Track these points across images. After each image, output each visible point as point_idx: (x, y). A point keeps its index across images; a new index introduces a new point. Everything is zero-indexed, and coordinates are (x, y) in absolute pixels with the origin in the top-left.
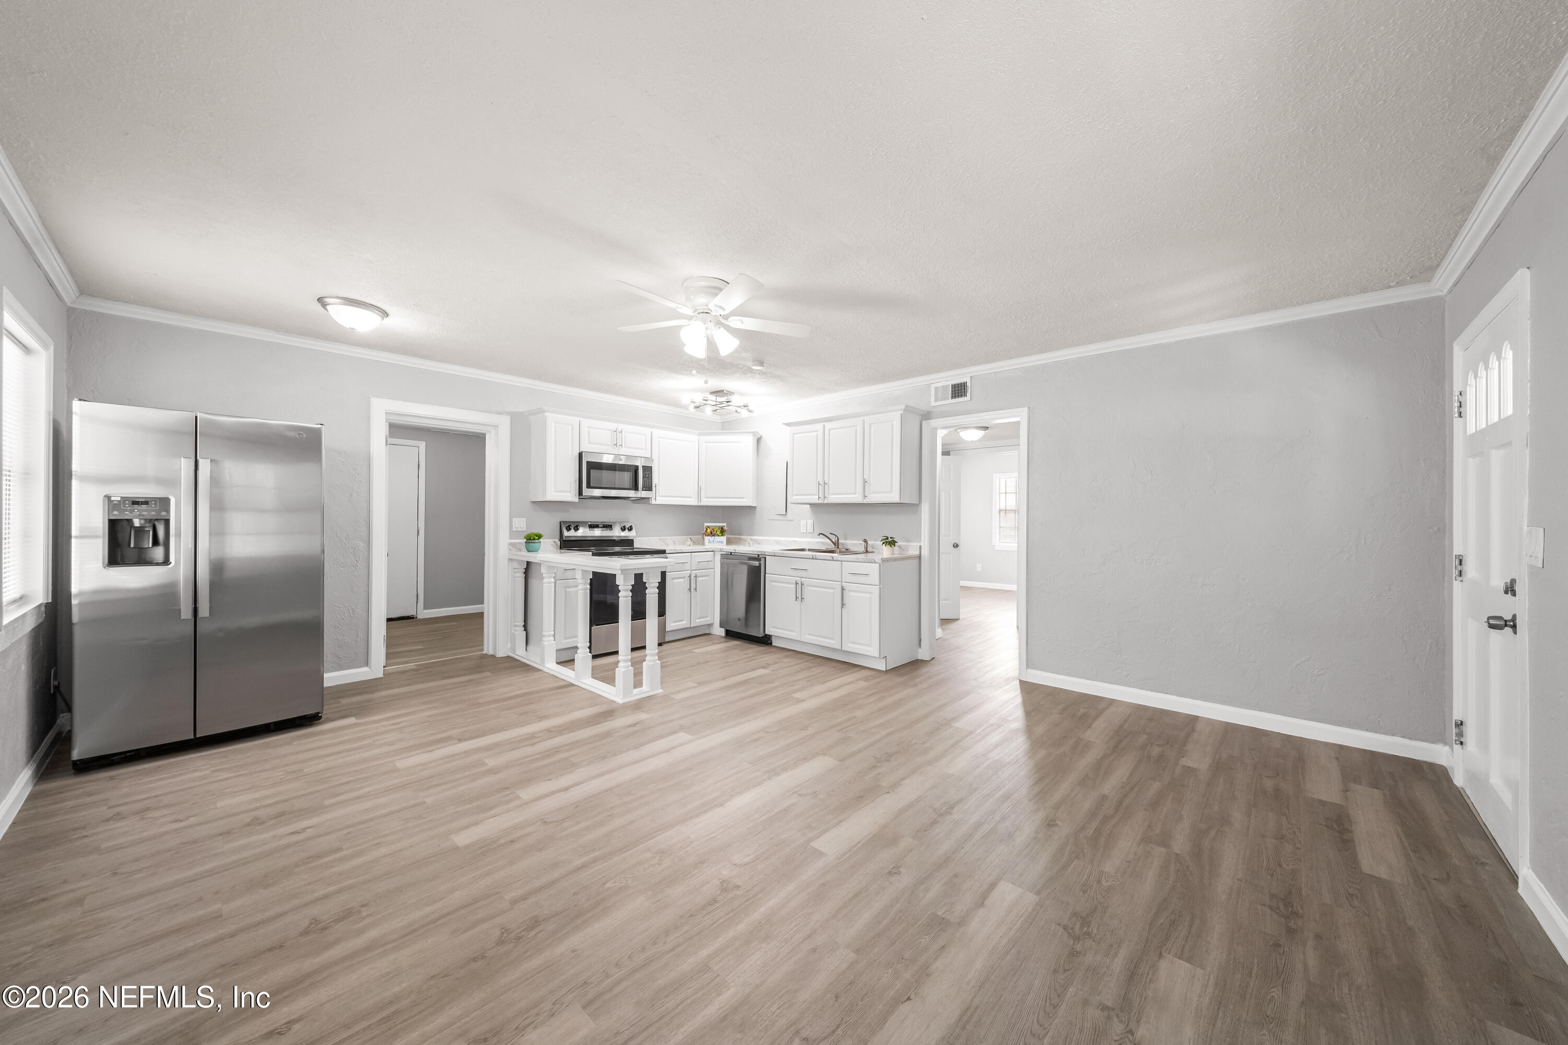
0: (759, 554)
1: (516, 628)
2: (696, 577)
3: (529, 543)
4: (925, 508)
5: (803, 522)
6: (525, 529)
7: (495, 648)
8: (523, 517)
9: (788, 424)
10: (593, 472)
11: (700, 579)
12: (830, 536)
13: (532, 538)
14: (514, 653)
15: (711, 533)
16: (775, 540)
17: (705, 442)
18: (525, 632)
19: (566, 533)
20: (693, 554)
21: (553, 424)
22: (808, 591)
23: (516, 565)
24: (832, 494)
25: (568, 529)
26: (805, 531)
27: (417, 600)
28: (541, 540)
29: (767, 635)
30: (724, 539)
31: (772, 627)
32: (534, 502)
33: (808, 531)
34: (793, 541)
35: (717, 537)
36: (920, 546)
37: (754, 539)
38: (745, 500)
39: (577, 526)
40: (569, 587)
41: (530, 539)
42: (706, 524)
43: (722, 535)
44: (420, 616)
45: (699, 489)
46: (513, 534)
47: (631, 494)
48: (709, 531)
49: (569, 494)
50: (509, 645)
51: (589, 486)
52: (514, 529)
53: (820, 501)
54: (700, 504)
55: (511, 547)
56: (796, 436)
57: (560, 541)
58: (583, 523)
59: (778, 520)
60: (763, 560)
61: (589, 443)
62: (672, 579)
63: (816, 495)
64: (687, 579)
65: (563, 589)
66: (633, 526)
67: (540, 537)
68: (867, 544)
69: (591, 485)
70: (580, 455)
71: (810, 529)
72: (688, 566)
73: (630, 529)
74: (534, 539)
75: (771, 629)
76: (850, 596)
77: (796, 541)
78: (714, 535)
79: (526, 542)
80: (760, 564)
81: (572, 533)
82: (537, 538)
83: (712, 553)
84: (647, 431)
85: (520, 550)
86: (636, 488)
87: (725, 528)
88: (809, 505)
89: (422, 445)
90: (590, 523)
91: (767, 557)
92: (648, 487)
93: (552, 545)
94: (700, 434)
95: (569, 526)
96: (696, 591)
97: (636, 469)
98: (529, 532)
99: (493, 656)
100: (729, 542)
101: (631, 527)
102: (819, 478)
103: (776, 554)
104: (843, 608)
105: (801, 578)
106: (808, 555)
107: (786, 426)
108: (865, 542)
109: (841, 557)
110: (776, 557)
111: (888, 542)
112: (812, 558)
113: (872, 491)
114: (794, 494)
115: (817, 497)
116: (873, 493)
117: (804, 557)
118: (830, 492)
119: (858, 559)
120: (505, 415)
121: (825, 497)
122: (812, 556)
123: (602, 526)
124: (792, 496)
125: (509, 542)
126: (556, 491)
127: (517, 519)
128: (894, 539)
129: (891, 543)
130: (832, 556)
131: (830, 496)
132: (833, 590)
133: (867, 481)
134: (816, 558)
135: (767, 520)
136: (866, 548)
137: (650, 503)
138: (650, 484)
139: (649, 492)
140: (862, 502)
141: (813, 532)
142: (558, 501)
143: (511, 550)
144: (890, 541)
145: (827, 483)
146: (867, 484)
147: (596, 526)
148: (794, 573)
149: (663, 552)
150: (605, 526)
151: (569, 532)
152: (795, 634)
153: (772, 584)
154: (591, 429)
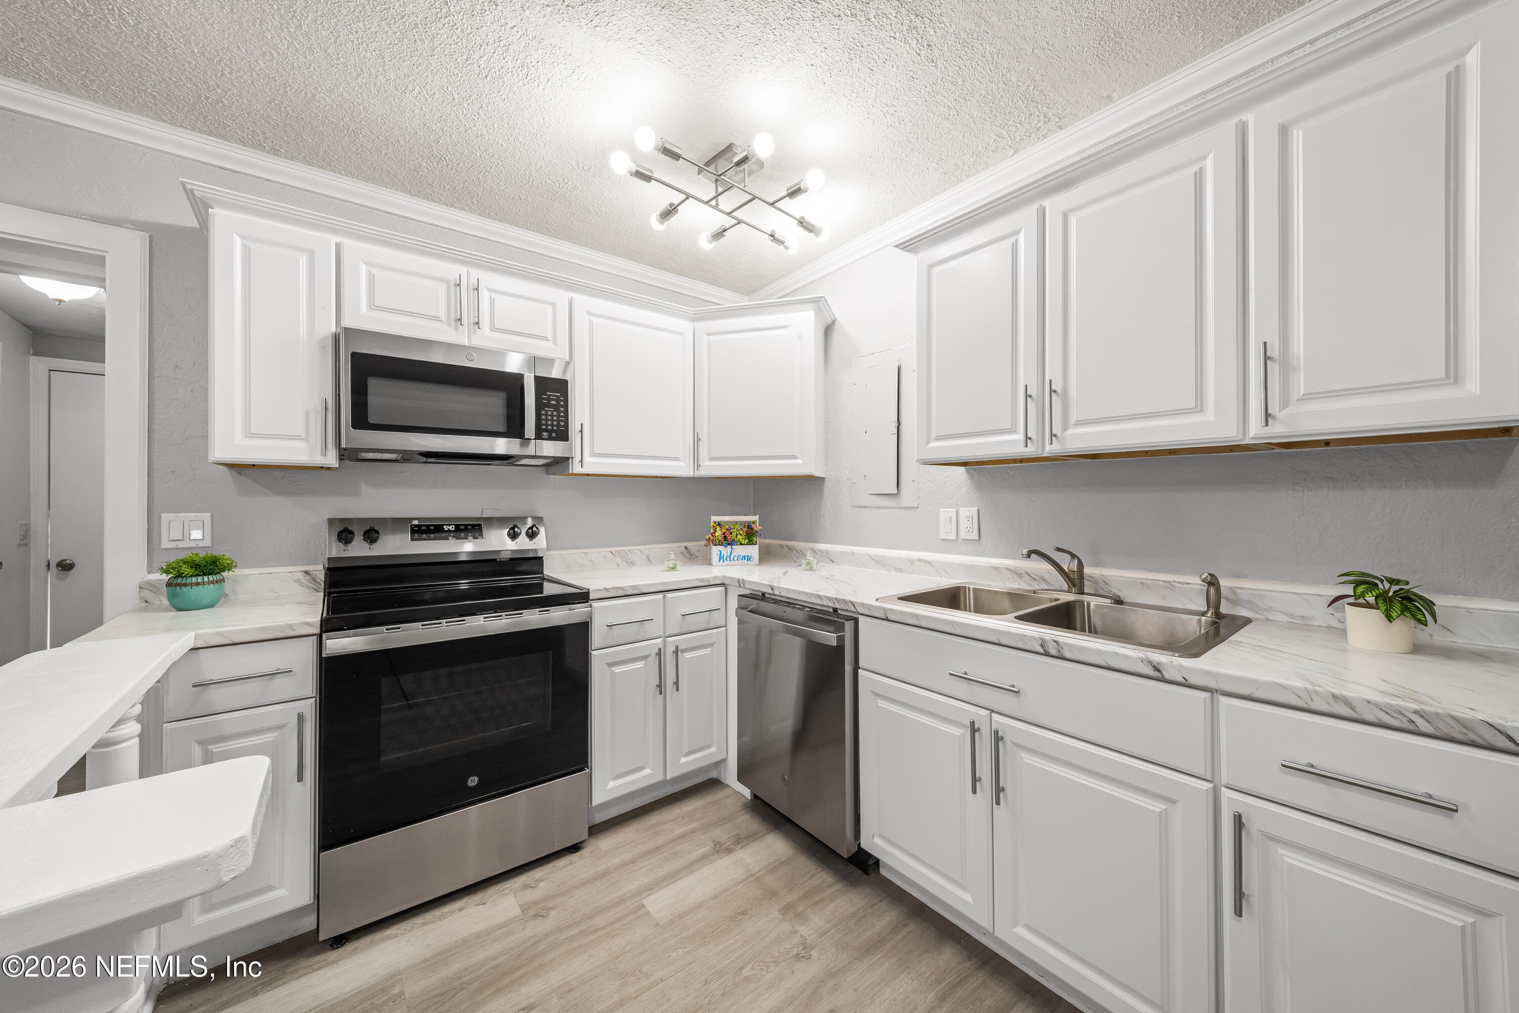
0: (837, 606)
2: (676, 652)
5: (946, 513)
6: (207, 543)
8: (205, 512)
9: (909, 246)
10: (376, 386)
11: (688, 655)
12: (1060, 558)
15: (725, 538)
17: (708, 334)
19: (336, 550)
20: (669, 595)
22: (1021, 764)
24: (1079, 424)
25: (344, 538)
26: (953, 536)
29: (866, 851)
31: (882, 837)
33: (963, 535)
34: (920, 560)
37: (820, 551)
38: (799, 461)
39: (373, 530)
42: (714, 518)
43: (751, 543)
45: (697, 440)
46: (160, 557)
47: (501, 446)
48: (719, 533)
49: (301, 444)
51: (360, 423)
52: (166, 544)
53: (1031, 450)
54: (698, 473)
55: (148, 595)
56: (933, 272)
57: (323, 570)
58: (397, 524)
59: (878, 507)
60: (849, 626)
61: (373, 306)
62: (610, 665)
63: (1012, 431)
64: (653, 661)
66: (538, 527)
68: (1218, 590)
69: (372, 419)
70: (338, 336)
71: (968, 530)
72: (654, 629)
73: (531, 532)
75: (877, 840)
76: (1279, 866)
77: (926, 562)
78: (731, 543)
79: (172, 584)
80: (841, 639)
81: (363, 549)
82: (209, 569)
83: (722, 589)
84: (562, 296)
85: (159, 604)
86: (515, 429)
87: (757, 527)
88: (962, 469)
90: (416, 522)
91: (862, 620)
92: (556, 431)
93: (298, 581)
94: (697, 318)
95: (344, 530)
96: (678, 690)
97: (516, 382)
101: (531, 527)
102: (1027, 376)
103: (885, 609)
104: (1239, 912)
105: (993, 711)
106: (1023, 637)
107: (907, 251)
108: (1210, 584)
109: (1209, 674)
110: (890, 618)
111: (1385, 600)
112: (1041, 650)
113: (1302, 392)
114: (934, 435)
115: (1020, 436)
116: (1309, 397)
117: (1003, 642)
118: (1073, 417)
119: (1347, 702)
120: (128, 226)
121: (1053, 435)
122: (1042, 646)
123: (452, 528)
124: (928, 442)
125: (143, 579)
126: (249, 435)
127: (175, 514)
128: (1406, 587)
129: (1397, 607)
130: (1150, 662)
131: (1070, 432)
132: (1164, 807)
133: (1274, 352)
134: (997, 641)
135: (856, 507)
136: (1214, 603)
137: (571, 472)
138: (562, 424)
139: (560, 444)
140: (1240, 437)
141: (976, 537)
142: (322, 467)
143: (147, 602)
144: (1391, 594)
145: (1059, 390)
146: (1274, 369)
147: (432, 528)
148: (960, 689)
149: (583, 597)
150: (461, 527)
151: (375, 545)
152: (968, 897)
153: (882, 704)
154: (374, 271)
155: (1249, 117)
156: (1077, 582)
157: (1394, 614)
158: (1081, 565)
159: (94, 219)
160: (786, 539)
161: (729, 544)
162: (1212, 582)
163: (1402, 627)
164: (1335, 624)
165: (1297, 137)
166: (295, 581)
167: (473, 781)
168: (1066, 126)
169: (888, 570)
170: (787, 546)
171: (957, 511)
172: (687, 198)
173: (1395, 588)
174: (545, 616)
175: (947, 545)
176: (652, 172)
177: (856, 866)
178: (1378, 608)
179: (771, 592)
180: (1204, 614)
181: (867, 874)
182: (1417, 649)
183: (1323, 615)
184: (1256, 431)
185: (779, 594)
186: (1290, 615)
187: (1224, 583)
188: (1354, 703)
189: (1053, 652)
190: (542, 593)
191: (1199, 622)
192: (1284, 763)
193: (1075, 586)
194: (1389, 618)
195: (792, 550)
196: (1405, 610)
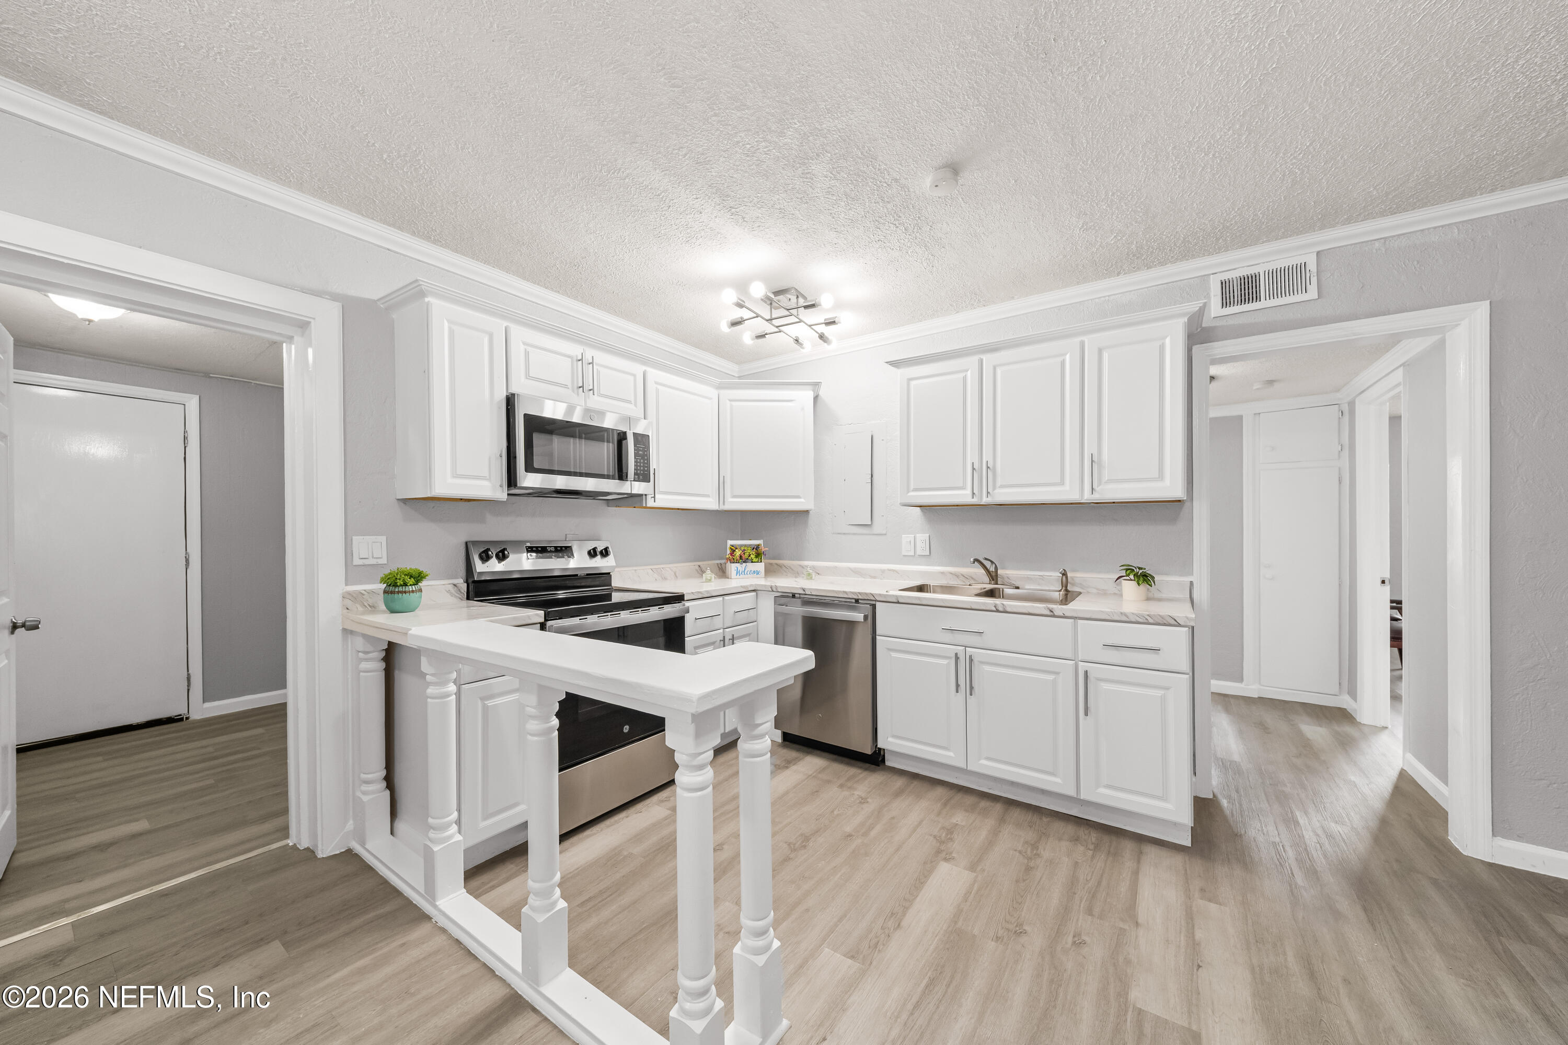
0: (860, 597)
1: (365, 788)
2: (733, 639)
3: (392, 592)
4: (1201, 511)
5: (906, 538)
6: (384, 561)
7: (314, 835)
8: (382, 535)
9: (895, 364)
10: (538, 439)
12: (987, 564)
13: (400, 582)
14: (363, 844)
15: (740, 557)
16: (850, 569)
17: (730, 400)
18: (388, 792)
19: (480, 567)
20: (727, 598)
21: (446, 324)
22: (983, 672)
23: (359, 643)
24: (1002, 487)
25: (485, 557)
26: (912, 553)
27: (189, 685)
28: (423, 584)
29: (880, 749)
30: (760, 567)
31: (894, 736)
32: (405, 501)
33: (919, 552)
34: (889, 570)
35: (749, 565)
36: (1191, 583)
37: (807, 567)
38: (802, 500)
39: (503, 551)
40: (491, 697)
41: (395, 585)
42: (730, 542)
43: (759, 561)
44: (195, 715)
45: (722, 483)
46: (352, 571)
47: (610, 486)
48: (738, 553)
49: (486, 483)
50: (351, 822)
51: (530, 468)
52: (357, 561)
53: (975, 501)
54: (723, 508)
55: (349, 603)
56: (913, 383)
57: (467, 582)
58: (517, 545)
59: (854, 534)
60: (868, 608)
61: (528, 376)
63: (963, 488)
64: (721, 646)
65: (480, 703)
66: (610, 549)
67: (418, 577)
68: (1067, 578)
69: (536, 465)
70: (510, 402)
71: (922, 549)
72: (719, 622)
73: (605, 553)
74: (405, 585)
75: (890, 739)
76: (1102, 691)
77: (893, 571)
78: (746, 562)
79: (385, 592)
81: (495, 566)
82: (412, 581)
83: (754, 594)
85: (373, 608)
86: (621, 475)
87: (763, 549)
88: (918, 509)
89: (193, 402)
90: (528, 544)
91: (878, 604)
92: (644, 475)
93: (448, 592)
94: (720, 387)
95: (486, 551)
97: (622, 437)
98: (393, 567)
99: (310, 853)
100: (769, 571)
101: (606, 549)
102: (972, 457)
103: (897, 596)
104: (1086, 714)
105: (966, 647)
106: (984, 604)
107: (893, 366)
108: (1063, 574)
109: (1074, 610)
110: (900, 601)
111: (1137, 576)
112: (994, 609)
113: (1106, 479)
114: (912, 487)
115: (968, 492)
116: (1110, 481)
117: (973, 607)
118: (999, 483)
119: (1126, 615)
120: (326, 297)
121: (988, 493)
122: (995, 607)
123: (553, 549)
124: (908, 492)
125: (343, 590)
126: (456, 476)
127: (363, 537)
128: (1144, 571)
129: (1142, 579)
130: (1048, 608)
131: (997, 491)
132: (1054, 677)
133: (1095, 459)
134: (969, 607)
135: (836, 534)
136: (1065, 585)
137: (644, 505)
138: (646, 469)
139: (643, 484)
140: (1080, 499)
141: (928, 554)
142: (461, 499)
143: (347, 609)
144: (1139, 574)
145: (991, 467)
146: (1095, 466)
147: (540, 549)
148: (948, 637)
149: (679, 598)
150: (559, 549)
151: (488, 563)
152: (951, 754)
153: (894, 655)
154: (529, 349)
155: (1085, 339)
156: (995, 578)
157: (1140, 583)
158: (996, 568)
159: (304, 290)
160: (774, 558)
161: (744, 562)
162: (1064, 574)
163: (1144, 587)
164: (1117, 592)
165: (1106, 355)
166: (447, 592)
167: (626, 729)
168: (987, 305)
169: (864, 578)
170: (776, 564)
171: (914, 537)
172: (757, 317)
173: (1141, 571)
174: (615, 618)
175: (908, 559)
176: (744, 302)
177: (869, 763)
178: (1134, 580)
179: (803, 592)
180: (1060, 591)
181: (879, 766)
182: (1148, 599)
183: (1111, 587)
184: (1087, 497)
185: (810, 594)
186: (1097, 589)
187: (1069, 575)
188: (1128, 615)
189: (1001, 609)
190: (611, 601)
191: (1060, 594)
192: (1104, 644)
193: (993, 580)
194: (1139, 584)
195: (781, 567)
196: (1144, 580)
